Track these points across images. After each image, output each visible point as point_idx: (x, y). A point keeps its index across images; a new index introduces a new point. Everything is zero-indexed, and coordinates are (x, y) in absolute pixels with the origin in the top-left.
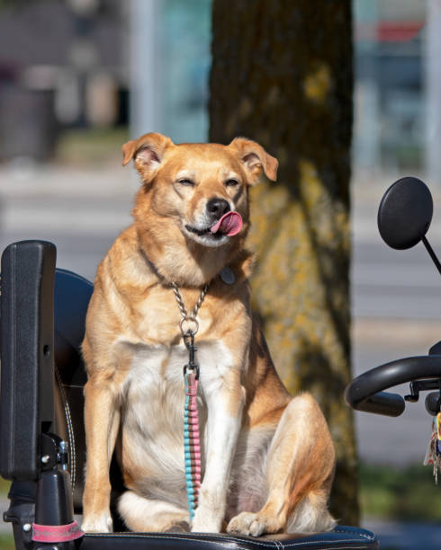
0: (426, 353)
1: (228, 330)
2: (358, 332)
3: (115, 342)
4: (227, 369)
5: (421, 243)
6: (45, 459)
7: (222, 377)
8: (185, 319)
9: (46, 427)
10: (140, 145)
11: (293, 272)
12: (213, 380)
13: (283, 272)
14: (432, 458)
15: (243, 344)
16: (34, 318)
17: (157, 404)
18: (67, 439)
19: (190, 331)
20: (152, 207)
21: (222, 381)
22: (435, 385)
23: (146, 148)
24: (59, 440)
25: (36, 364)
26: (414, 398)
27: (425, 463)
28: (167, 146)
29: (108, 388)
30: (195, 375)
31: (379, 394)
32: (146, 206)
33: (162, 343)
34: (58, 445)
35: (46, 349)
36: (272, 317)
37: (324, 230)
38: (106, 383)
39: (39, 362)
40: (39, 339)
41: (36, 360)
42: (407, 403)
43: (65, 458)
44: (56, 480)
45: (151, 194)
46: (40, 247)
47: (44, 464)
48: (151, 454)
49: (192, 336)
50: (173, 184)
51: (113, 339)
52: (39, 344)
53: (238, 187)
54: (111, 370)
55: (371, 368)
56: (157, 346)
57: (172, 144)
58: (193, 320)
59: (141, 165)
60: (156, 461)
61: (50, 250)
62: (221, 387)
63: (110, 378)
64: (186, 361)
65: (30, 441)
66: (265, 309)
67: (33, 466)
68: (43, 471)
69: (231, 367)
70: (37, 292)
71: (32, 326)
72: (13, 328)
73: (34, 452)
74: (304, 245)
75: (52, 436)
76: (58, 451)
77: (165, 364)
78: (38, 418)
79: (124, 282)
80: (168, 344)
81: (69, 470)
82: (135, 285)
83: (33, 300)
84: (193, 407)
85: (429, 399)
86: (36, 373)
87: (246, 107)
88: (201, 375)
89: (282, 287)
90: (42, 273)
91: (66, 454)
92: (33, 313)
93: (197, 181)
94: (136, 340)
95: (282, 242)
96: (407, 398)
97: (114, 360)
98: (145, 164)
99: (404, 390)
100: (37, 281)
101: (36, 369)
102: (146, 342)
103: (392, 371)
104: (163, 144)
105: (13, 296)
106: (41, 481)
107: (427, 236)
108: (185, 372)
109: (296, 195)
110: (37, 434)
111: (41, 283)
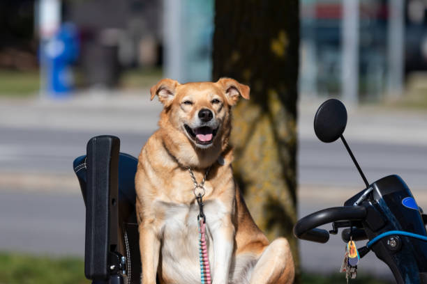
0: (343, 205)
1: (222, 192)
2: (302, 193)
3: (154, 201)
4: (223, 215)
5: (340, 139)
6: (112, 267)
7: (221, 220)
8: (197, 187)
9: (113, 248)
10: (159, 87)
11: (262, 156)
12: (215, 222)
13: (256, 155)
14: (345, 268)
15: (232, 199)
16: (106, 182)
17: (181, 241)
18: (126, 256)
19: (200, 194)
20: (169, 120)
21: (221, 222)
22: (347, 224)
23: (164, 89)
24: (121, 256)
25: (107, 210)
26: (335, 232)
27: (341, 271)
28: (176, 86)
29: (151, 228)
30: (203, 221)
31: (314, 229)
32: (167, 120)
33: (185, 203)
34: (120, 259)
35: (113, 201)
36: (250, 183)
37: (283, 131)
38: (150, 225)
39: (109, 209)
40: (109, 195)
41: (107, 207)
42: (331, 236)
43: (125, 267)
44: (119, 281)
45: (169, 113)
46: (110, 139)
47: (112, 270)
48: (177, 271)
49: (201, 198)
50: (180, 105)
51: (153, 199)
52: (109, 198)
53: (220, 104)
54: (152, 218)
55: (309, 214)
56: (182, 205)
57: (179, 84)
58: (202, 187)
59: (162, 99)
60: (181, 275)
61: (116, 141)
62: (220, 225)
63: (152, 222)
64: (198, 213)
65: (104, 256)
66: (246, 178)
67: (105, 272)
68: (111, 274)
69: (225, 214)
70: (108, 166)
71: (105, 186)
72: (94, 188)
73: (106, 263)
74: (270, 140)
75: (117, 253)
76: (120, 262)
77: (187, 217)
78: (108, 243)
79: (156, 164)
80: (189, 204)
81: (126, 274)
82: (164, 166)
83: (105, 172)
84: (203, 240)
85: (344, 233)
86: (107, 216)
87: (236, 57)
88: (207, 220)
89: (256, 164)
90: (111, 155)
91: (125, 265)
92: (106, 179)
93: (194, 102)
94: (168, 201)
95: (257, 138)
96: (331, 232)
97: (153, 212)
98: (165, 97)
99: (328, 227)
100: (109, 160)
101: (107, 213)
102: (174, 202)
103: (322, 216)
104: (173, 84)
105: (94, 169)
106: (110, 281)
107: (343, 134)
108: (198, 219)
109: (266, 110)
110: (108, 252)
111: (110, 162)
